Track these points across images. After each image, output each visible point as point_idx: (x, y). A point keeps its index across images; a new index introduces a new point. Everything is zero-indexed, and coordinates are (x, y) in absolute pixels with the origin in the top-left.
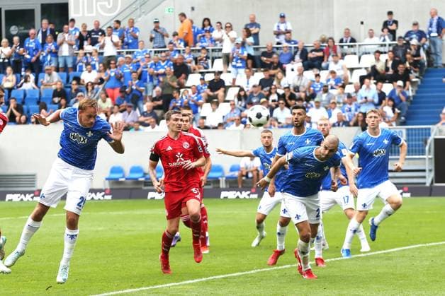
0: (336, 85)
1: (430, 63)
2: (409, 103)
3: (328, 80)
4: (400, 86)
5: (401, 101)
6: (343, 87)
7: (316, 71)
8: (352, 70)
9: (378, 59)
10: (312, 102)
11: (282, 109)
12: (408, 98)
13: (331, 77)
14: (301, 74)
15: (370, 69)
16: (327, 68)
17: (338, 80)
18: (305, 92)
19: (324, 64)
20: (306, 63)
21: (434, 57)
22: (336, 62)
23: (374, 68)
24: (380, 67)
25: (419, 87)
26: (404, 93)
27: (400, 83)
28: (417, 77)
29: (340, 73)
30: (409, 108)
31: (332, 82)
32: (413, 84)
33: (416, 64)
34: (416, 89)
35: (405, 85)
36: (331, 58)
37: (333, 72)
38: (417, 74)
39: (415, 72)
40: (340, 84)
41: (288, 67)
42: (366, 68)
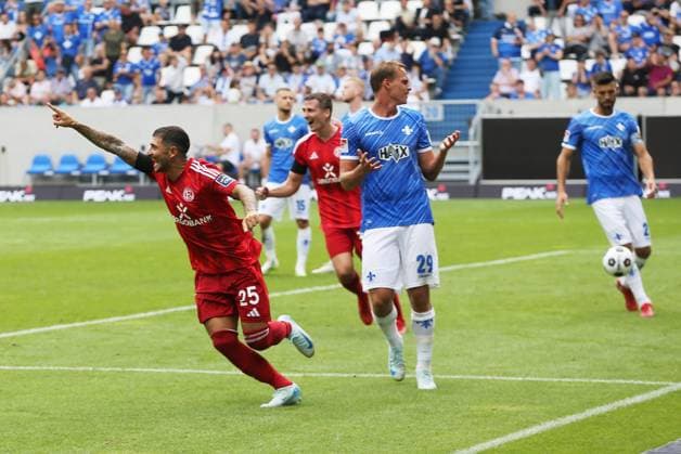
0: (347, 42)
1: (478, 13)
2: (447, 69)
3: (336, 37)
4: (434, 46)
5: (436, 66)
6: (357, 45)
7: (319, 23)
8: (368, 22)
9: (404, 8)
10: (314, 68)
11: (272, 76)
12: (446, 62)
13: (339, 32)
14: (298, 29)
15: (394, 22)
16: (333, 20)
17: (349, 37)
18: (303, 53)
19: (329, 15)
20: (305, 12)
21: (482, 4)
22: (347, 12)
23: (399, 20)
24: (408, 19)
25: (462, 46)
26: (440, 55)
27: (435, 41)
28: (459, 33)
29: (351, 27)
30: (448, 75)
31: (342, 40)
32: (453, 42)
33: (459, 15)
34: (457, 49)
35: (442, 44)
36: (340, 6)
37: (342, 26)
38: (459, 29)
39: (457, 25)
40: (352, 42)
41: (280, 18)
42: (389, 21)
